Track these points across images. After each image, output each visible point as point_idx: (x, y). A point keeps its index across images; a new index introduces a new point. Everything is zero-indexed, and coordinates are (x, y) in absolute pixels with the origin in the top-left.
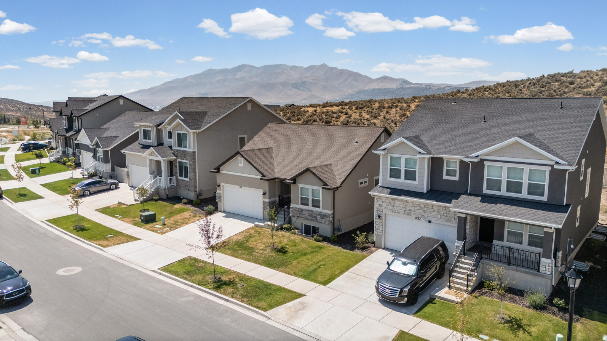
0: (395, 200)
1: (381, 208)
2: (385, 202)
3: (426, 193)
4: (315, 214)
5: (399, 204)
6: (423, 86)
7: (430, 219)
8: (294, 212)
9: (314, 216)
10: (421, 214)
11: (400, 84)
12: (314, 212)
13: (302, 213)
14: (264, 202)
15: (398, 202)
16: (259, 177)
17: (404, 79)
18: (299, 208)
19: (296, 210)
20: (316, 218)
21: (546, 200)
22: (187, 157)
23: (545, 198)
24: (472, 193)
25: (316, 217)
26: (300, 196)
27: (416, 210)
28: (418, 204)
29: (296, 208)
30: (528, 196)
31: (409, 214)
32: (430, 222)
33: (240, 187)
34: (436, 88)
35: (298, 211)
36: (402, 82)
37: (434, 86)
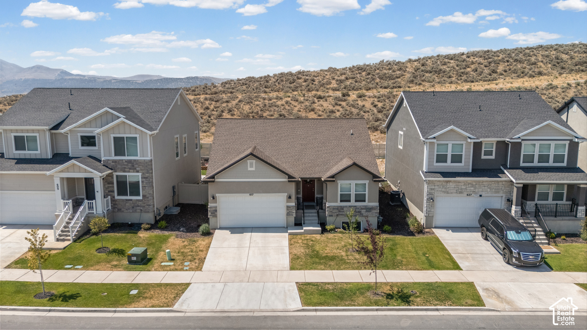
0: (447, 182)
1: (433, 191)
2: (438, 186)
3: (471, 173)
4: (359, 209)
5: (452, 185)
6: (86, 78)
7: (480, 193)
8: (332, 212)
9: (358, 211)
10: (473, 190)
11: (58, 74)
12: (357, 207)
13: (342, 210)
14: (288, 207)
15: (451, 184)
16: (286, 180)
17: (63, 70)
18: (338, 206)
19: (334, 209)
20: (361, 213)
21: (566, 165)
22: (137, 169)
23: (565, 164)
24: (511, 167)
25: (361, 211)
26: (339, 193)
27: (467, 188)
28: (470, 182)
29: (335, 206)
30: (554, 164)
31: (461, 193)
32: (481, 196)
33: (250, 195)
34: (102, 80)
35: (337, 209)
36: (61, 72)
37: (99, 78)
